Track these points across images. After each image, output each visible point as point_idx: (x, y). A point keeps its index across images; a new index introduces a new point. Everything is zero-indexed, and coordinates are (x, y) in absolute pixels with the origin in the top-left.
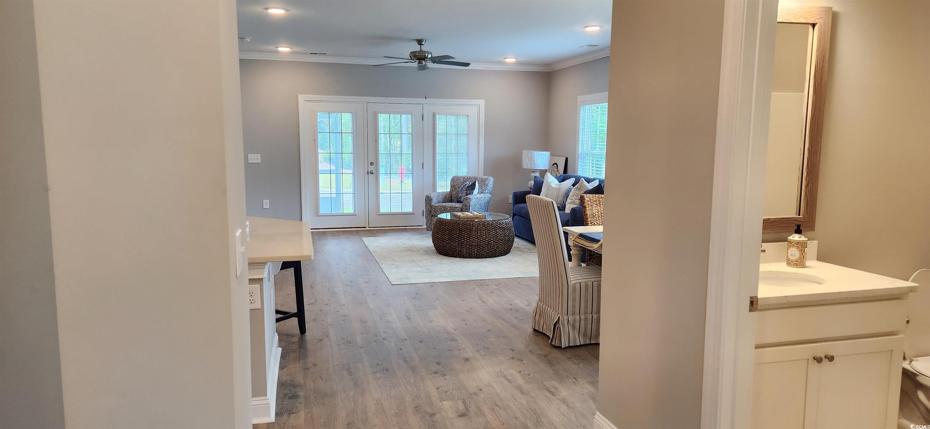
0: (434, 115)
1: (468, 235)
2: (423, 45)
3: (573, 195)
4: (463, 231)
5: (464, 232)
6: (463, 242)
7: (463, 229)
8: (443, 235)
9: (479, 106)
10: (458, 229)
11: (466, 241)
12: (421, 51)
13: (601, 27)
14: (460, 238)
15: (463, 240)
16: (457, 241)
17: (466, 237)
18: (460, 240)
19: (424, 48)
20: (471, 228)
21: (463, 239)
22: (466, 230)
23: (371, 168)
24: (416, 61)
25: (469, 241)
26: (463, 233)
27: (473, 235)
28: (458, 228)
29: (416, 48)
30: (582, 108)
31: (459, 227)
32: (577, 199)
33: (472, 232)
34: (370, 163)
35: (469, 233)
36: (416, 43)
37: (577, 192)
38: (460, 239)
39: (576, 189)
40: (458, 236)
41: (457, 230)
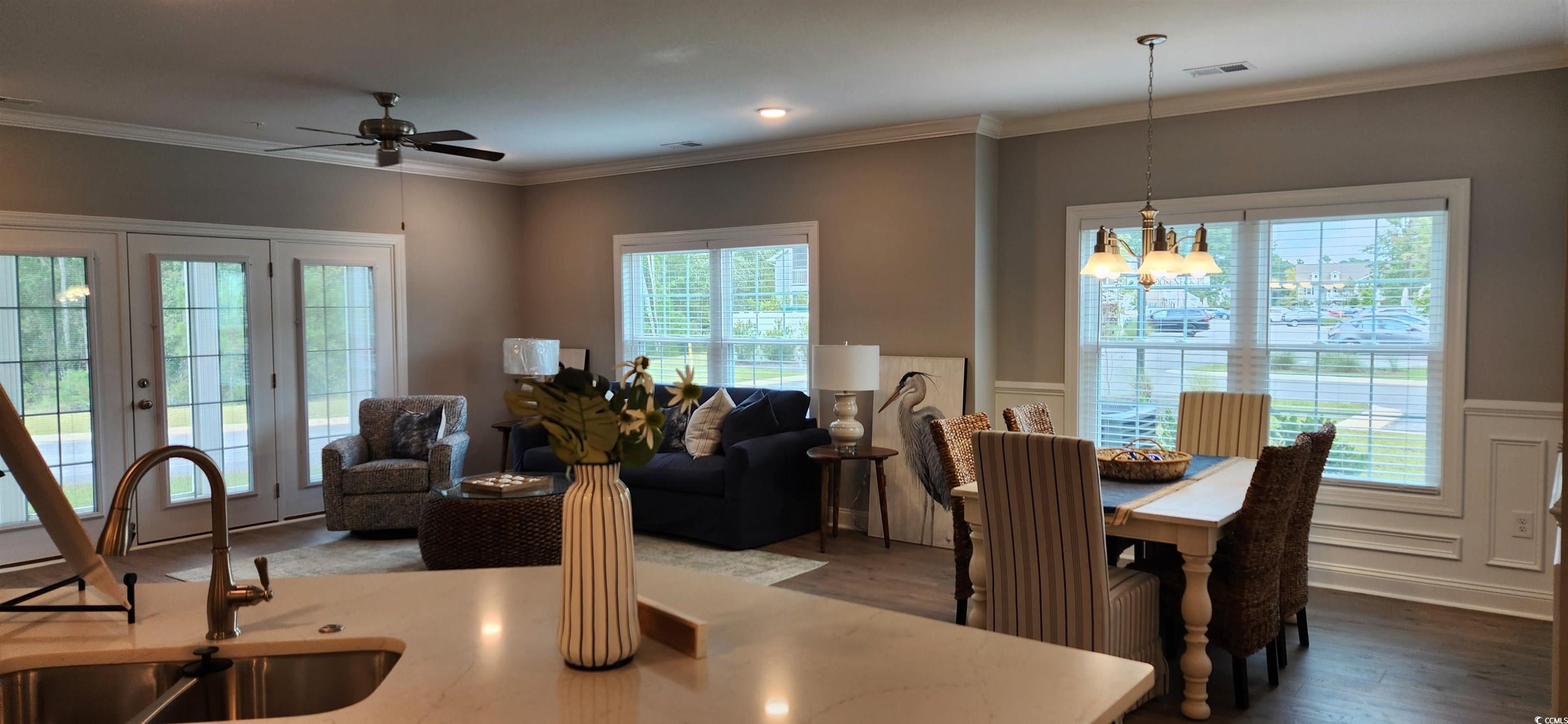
0: (297, 266)
1: (541, 529)
2: (392, 106)
3: (704, 421)
4: (531, 521)
5: (531, 523)
6: (532, 544)
7: (529, 517)
8: (478, 537)
9: (392, 247)
10: (516, 518)
11: (537, 542)
12: (387, 119)
13: (787, 110)
14: (523, 537)
15: (530, 540)
16: (517, 546)
17: (536, 534)
18: (524, 541)
19: (394, 114)
20: (547, 511)
21: (530, 538)
22: (536, 518)
23: (142, 395)
24: (376, 143)
25: (544, 541)
26: (530, 526)
27: (553, 527)
28: (517, 516)
29: (377, 112)
30: (626, 258)
31: (517, 514)
32: (712, 428)
33: (549, 521)
34: (139, 382)
35: (543, 523)
36: (374, 102)
37: (711, 415)
38: (524, 539)
39: (709, 410)
40: (518, 535)
41: (515, 521)
